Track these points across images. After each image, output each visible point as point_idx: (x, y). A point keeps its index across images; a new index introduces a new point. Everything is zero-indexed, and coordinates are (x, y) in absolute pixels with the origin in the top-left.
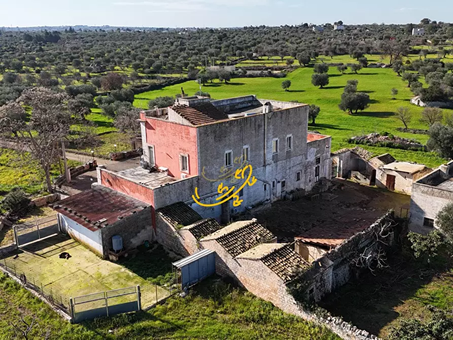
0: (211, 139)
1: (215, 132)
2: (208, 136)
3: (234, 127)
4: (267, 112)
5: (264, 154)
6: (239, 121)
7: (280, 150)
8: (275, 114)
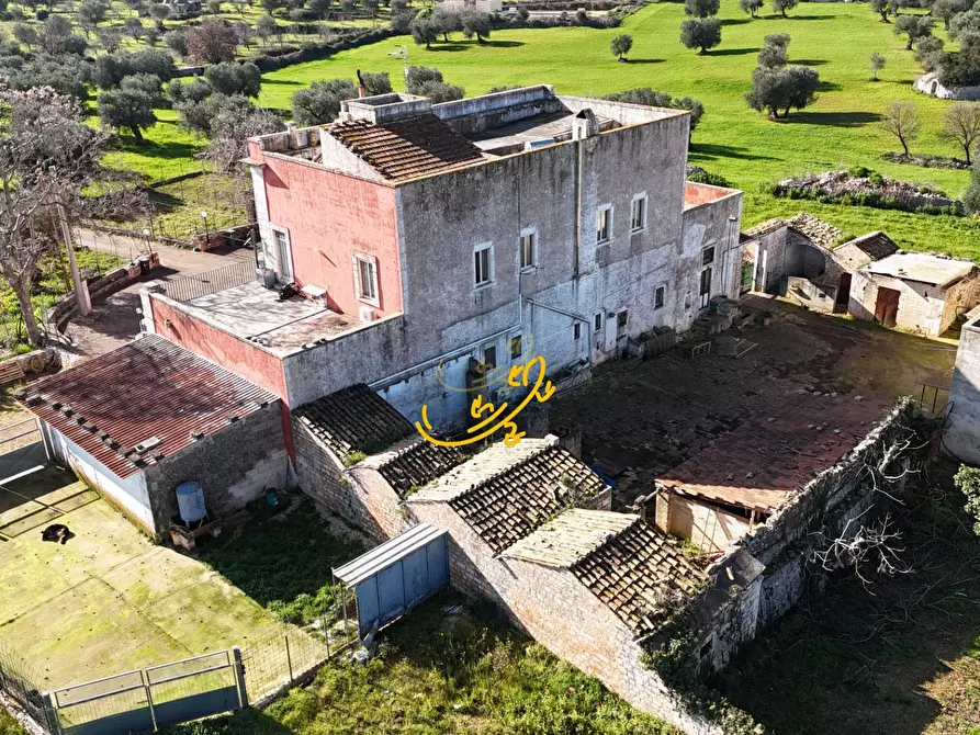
0: (435, 216)
1: (445, 196)
2: (426, 208)
3: (497, 181)
4: (584, 136)
5: (576, 248)
7: (615, 234)
8: (604, 140)
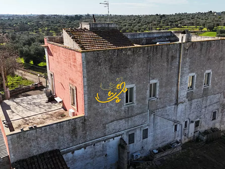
0: (104, 70)
1: (110, 60)
2: (100, 65)
3: (139, 57)
4: (184, 41)
5: (177, 91)
6: (146, 48)
7: (196, 87)
8: (194, 44)
